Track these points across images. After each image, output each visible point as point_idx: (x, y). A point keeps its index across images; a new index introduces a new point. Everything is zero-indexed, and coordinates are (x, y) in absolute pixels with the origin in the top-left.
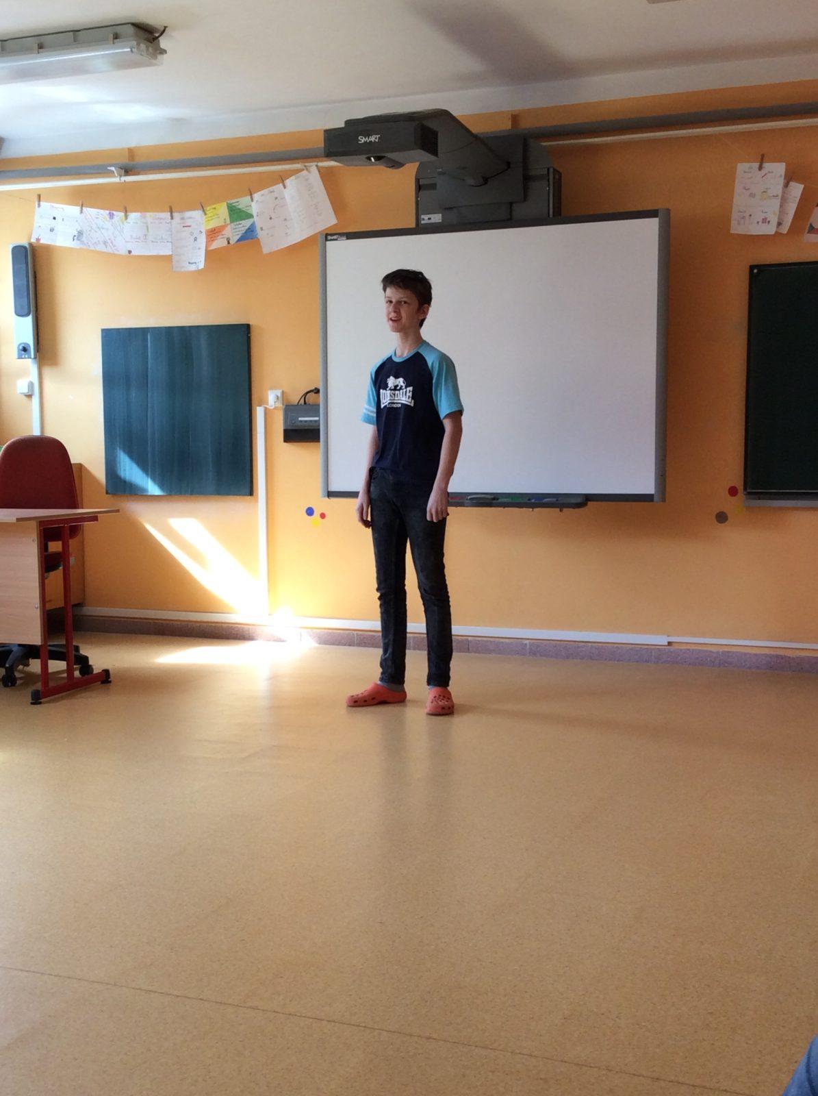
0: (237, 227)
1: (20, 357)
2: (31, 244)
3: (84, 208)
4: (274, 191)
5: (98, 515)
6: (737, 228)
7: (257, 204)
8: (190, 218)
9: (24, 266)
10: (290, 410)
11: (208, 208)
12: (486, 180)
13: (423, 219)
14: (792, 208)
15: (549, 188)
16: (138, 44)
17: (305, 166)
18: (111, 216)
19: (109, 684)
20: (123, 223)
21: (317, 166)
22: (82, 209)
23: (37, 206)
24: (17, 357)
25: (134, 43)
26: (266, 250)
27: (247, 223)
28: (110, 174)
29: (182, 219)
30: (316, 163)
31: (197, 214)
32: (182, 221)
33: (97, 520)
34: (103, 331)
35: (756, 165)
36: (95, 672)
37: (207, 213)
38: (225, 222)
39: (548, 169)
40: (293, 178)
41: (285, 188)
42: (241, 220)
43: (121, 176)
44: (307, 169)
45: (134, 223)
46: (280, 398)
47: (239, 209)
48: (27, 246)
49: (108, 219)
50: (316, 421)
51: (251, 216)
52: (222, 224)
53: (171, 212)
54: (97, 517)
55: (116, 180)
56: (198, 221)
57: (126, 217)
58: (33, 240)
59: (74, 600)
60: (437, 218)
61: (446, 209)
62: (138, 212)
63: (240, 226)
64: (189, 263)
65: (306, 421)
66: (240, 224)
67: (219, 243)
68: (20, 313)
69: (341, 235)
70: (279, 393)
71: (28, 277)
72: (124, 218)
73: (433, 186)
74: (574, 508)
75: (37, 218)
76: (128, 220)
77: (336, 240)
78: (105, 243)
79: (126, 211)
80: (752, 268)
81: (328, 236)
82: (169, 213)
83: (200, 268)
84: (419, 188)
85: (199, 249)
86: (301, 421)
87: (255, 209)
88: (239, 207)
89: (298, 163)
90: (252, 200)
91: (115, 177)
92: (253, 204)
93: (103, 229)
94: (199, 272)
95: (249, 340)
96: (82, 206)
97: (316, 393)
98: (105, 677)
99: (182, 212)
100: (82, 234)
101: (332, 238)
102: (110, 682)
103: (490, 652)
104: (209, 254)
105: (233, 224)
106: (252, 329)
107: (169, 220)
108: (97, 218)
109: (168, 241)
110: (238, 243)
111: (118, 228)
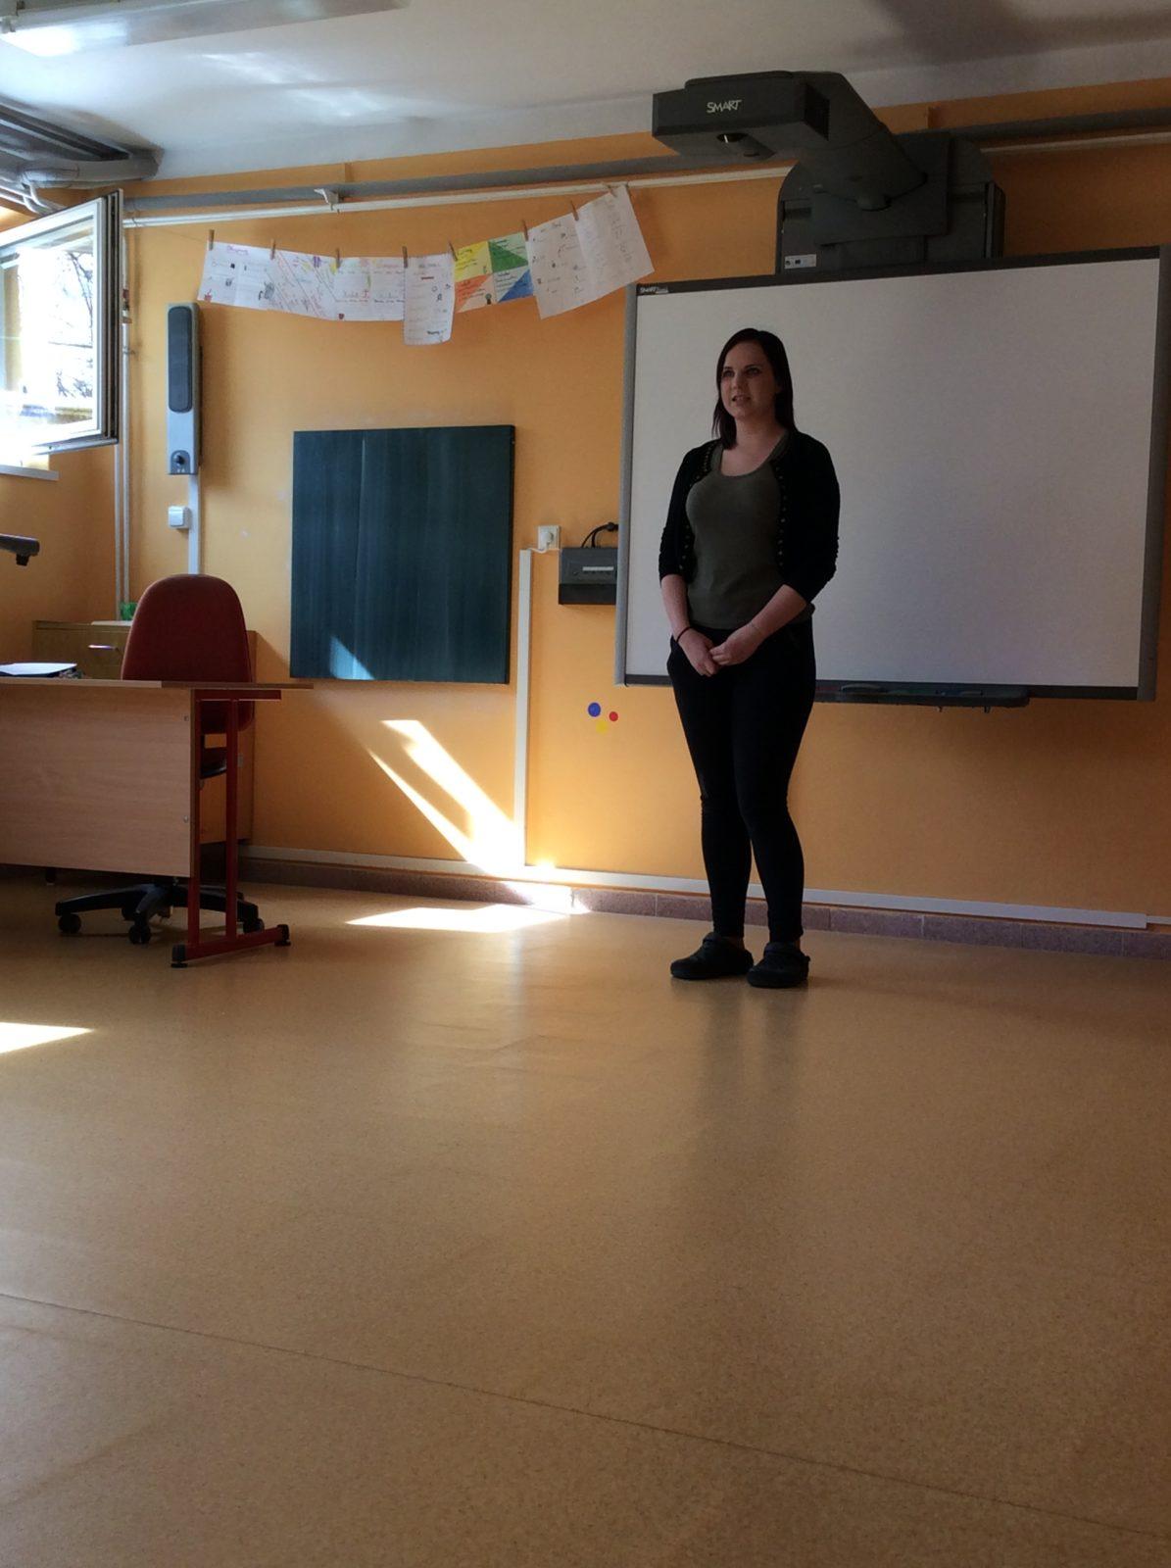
0: (503, 278)
1: (173, 473)
2: (196, 305)
3: (276, 251)
4: (560, 225)
5: (283, 690)
7: (533, 245)
8: (434, 265)
9: (185, 338)
10: (570, 556)
11: (461, 250)
12: (889, 202)
13: (788, 262)
15: (987, 214)
17: (609, 187)
18: (317, 262)
19: (287, 947)
20: (333, 273)
21: (627, 186)
22: (274, 252)
23: (208, 248)
24: (169, 471)
26: (544, 313)
27: (517, 273)
28: (319, 200)
29: (421, 266)
30: (625, 183)
31: (442, 260)
32: (422, 270)
33: (280, 698)
34: (296, 433)
36: (267, 928)
37: (459, 257)
38: (485, 272)
39: (987, 186)
40: (589, 205)
41: (577, 219)
42: (510, 268)
43: (333, 203)
44: (612, 192)
45: (349, 272)
46: (556, 540)
47: (508, 252)
48: (191, 307)
49: (312, 266)
50: (608, 572)
51: (523, 262)
52: (483, 274)
53: (406, 257)
54: (279, 692)
55: (326, 209)
56: (446, 270)
57: (338, 264)
58: (201, 298)
60: (809, 260)
61: (825, 247)
62: (357, 256)
63: (507, 277)
64: (429, 333)
65: (594, 572)
66: (507, 274)
67: (475, 302)
68: (176, 406)
69: (661, 286)
70: (554, 530)
71: (190, 351)
72: (334, 266)
73: (805, 212)
74: (1007, 706)
75: (208, 265)
76: (340, 269)
77: (653, 293)
78: (305, 302)
79: (339, 257)
81: (640, 289)
82: (402, 259)
83: (444, 340)
84: (784, 214)
85: (445, 311)
86: (586, 572)
87: (530, 251)
88: (507, 248)
89: (599, 182)
90: (527, 238)
91: (325, 204)
92: (529, 245)
93: (303, 281)
94: (442, 345)
95: (513, 448)
96: (274, 247)
97: (610, 530)
98: (282, 936)
99: (422, 257)
100: (273, 290)
101: (647, 290)
102: (289, 944)
103: (862, 930)
104: (458, 318)
105: (495, 274)
106: (518, 433)
107: (401, 268)
108: (295, 265)
109: (398, 301)
110: (504, 302)
111: (326, 280)
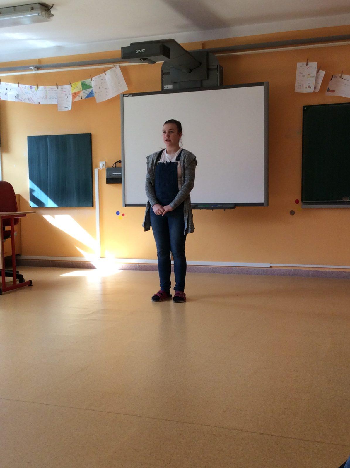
4: (101, 77)
5: (27, 214)
6: (297, 90)
7: (94, 82)
8: (65, 88)
10: (109, 170)
11: (73, 84)
12: (191, 71)
13: (165, 87)
14: (320, 82)
15: (218, 73)
16: (42, 12)
17: (114, 66)
18: (31, 88)
19: (32, 286)
20: (36, 90)
21: (119, 65)
22: (18, 85)
25: (40, 11)
26: (98, 102)
27: (89, 90)
28: (31, 70)
29: (62, 88)
30: (119, 64)
31: (68, 87)
33: (26, 216)
34: (28, 137)
35: (305, 63)
36: (26, 281)
37: (72, 86)
38: (80, 90)
39: (218, 66)
40: (109, 71)
41: (106, 75)
42: (87, 89)
43: (35, 71)
45: (41, 90)
46: (105, 166)
49: (30, 89)
50: (120, 174)
51: (91, 87)
52: (79, 91)
53: (57, 86)
54: (26, 215)
55: (33, 72)
56: (69, 89)
57: (38, 88)
59: (16, 252)
60: (170, 87)
61: (174, 83)
62: (43, 86)
64: (65, 107)
65: (116, 175)
66: (86, 91)
67: (78, 99)
69: (130, 94)
70: (104, 163)
72: (36, 89)
73: (168, 73)
74: (230, 209)
76: (39, 89)
77: (128, 96)
78: (29, 99)
79: (38, 86)
80: (304, 107)
81: (124, 95)
82: (56, 87)
83: (70, 110)
84: (163, 74)
85: (69, 101)
86: (113, 175)
87: (93, 84)
88: (86, 83)
89: (111, 64)
90: (92, 80)
91: (33, 71)
92: (92, 82)
93: (28, 93)
94: (69, 111)
95: (91, 140)
97: (120, 162)
98: (30, 284)
99: (62, 86)
100: (19, 96)
101: (126, 96)
102: (32, 285)
103: (195, 271)
104: (73, 104)
105: (83, 91)
106: (92, 135)
107: (56, 89)
108: (25, 89)
109: (56, 99)
110: (86, 99)
111: (34, 93)
